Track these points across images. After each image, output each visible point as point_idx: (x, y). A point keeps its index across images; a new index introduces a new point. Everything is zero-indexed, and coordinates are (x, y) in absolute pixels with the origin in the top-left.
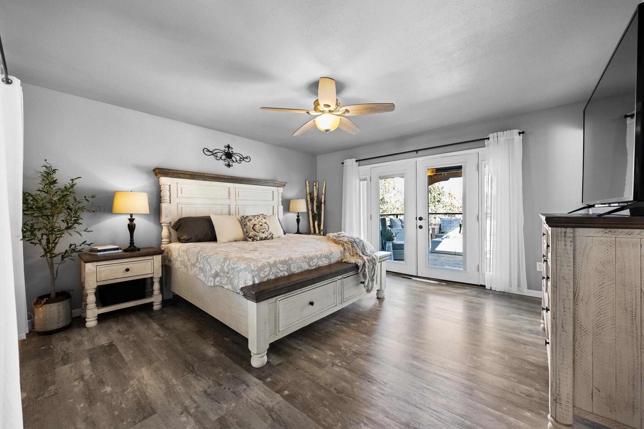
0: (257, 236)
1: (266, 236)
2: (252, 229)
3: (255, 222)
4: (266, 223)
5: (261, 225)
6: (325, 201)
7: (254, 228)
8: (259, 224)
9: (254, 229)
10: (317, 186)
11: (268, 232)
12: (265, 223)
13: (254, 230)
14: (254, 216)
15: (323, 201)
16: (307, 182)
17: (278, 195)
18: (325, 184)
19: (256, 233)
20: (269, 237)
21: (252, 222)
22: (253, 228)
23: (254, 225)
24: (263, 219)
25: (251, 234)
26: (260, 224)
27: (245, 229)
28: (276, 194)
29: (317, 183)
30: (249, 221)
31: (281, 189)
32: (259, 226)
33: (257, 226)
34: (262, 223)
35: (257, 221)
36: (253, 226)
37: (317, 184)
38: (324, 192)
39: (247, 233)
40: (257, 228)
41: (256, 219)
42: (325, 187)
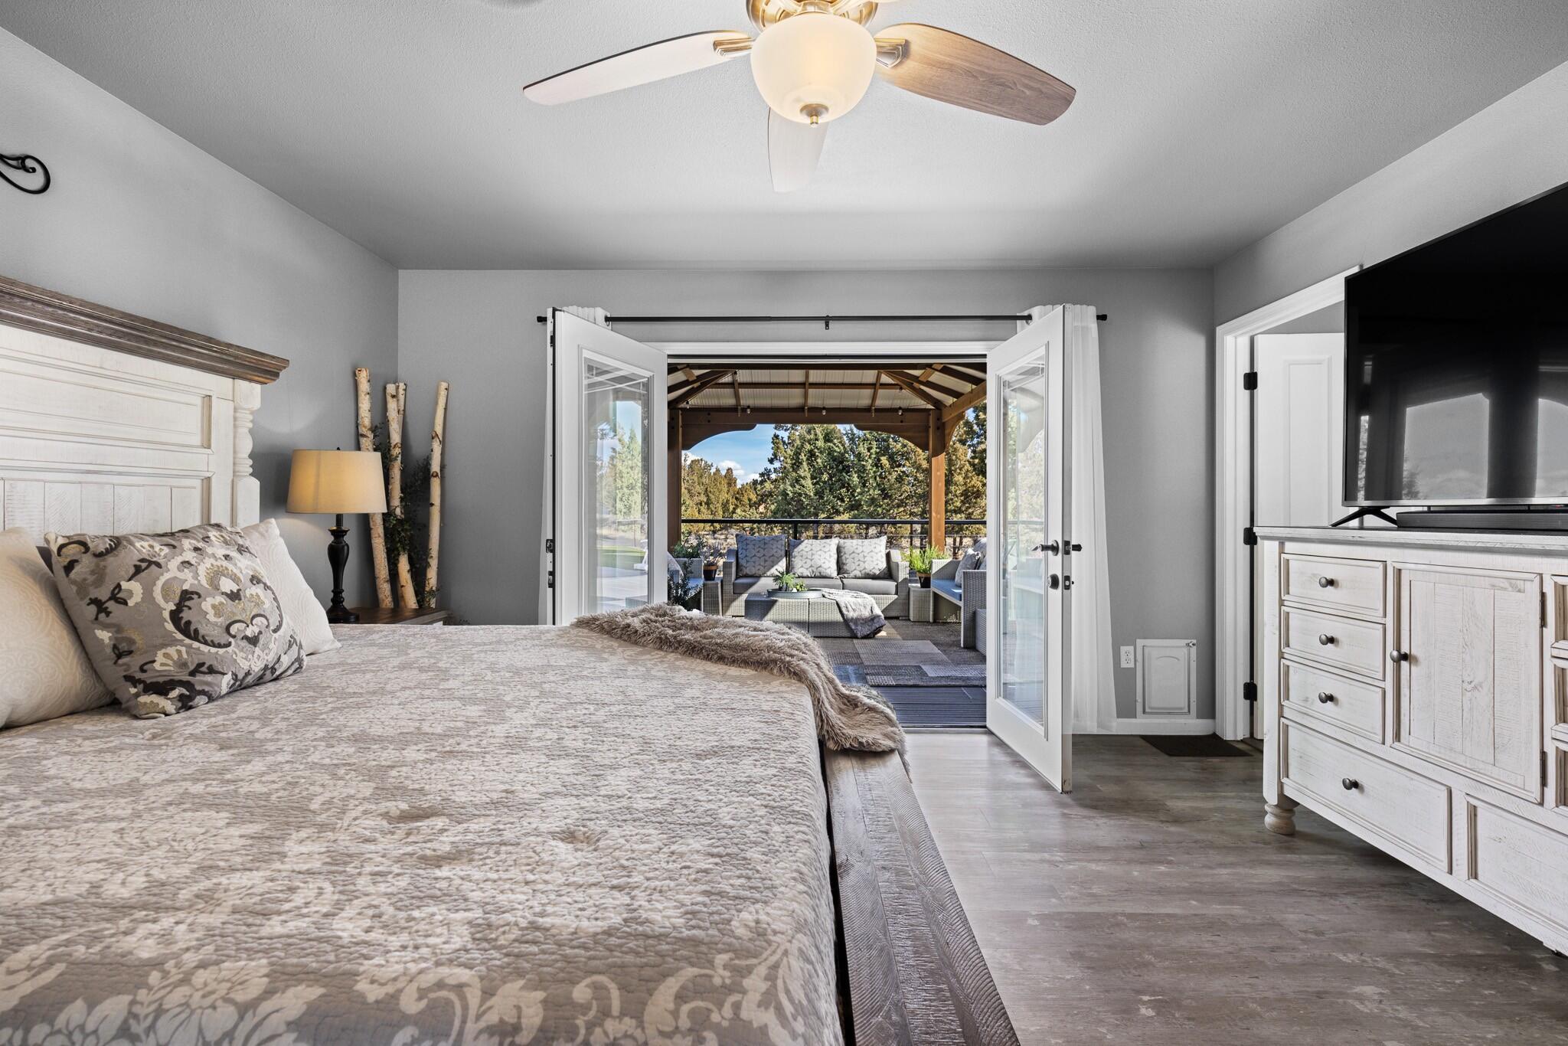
0: (211, 671)
1: (271, 658)
2: (170, 626)
3: (187, 574)
4: (259, 581)
5: (234, 596)
6: (443, 467)
7: (186, 615)
8: (217, 588)
9: (188, 623)
10: (402, 397)
11: (279, 633)
12: (255, 580)
13: (188, 636)
14: (171, 538)
15: (435, 467)
16: (363, 377)
17: (235, 419)
18: (443, 393)
19: (204, 648)
20: (286, 661)
21: (167, 576)
22: (175, 616)
23: (186, 596)
24: (234, 554)
25: (160, 658)
26: (227, 585)
27: (105, 627)
28: (221, 411)
29: (402, 386)
30: (138, 570)
31: (251, 393)
32: (220, 599)
33: (207, 605)
34: (235, 579)
35: (202, 570)
36: (180, 607)
37: (401, 391)
38: (439, 429)
39: (119, 656)
40: (211, 617)
41: (190, 556)
42: (445, 409)
